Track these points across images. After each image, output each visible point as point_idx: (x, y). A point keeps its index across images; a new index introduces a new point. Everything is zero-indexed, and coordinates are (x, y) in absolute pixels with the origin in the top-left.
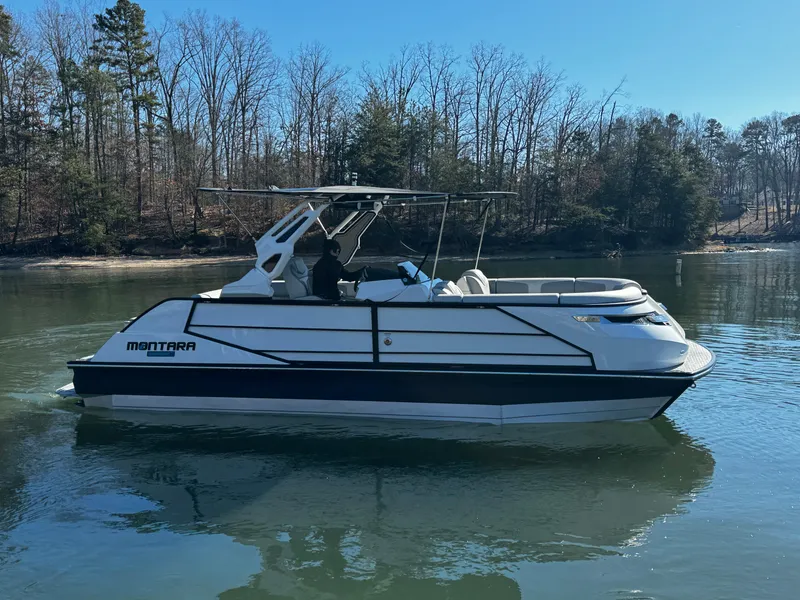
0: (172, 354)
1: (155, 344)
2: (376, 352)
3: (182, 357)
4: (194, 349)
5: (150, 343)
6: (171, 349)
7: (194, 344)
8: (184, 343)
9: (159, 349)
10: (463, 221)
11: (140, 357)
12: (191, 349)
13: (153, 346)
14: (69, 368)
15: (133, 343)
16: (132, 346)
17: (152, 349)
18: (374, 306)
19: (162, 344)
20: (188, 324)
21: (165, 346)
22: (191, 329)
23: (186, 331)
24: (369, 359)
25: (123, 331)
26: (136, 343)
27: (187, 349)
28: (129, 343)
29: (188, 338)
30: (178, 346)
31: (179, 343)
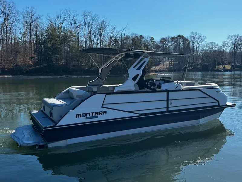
0: (97, 117)
1: (89, 113)
2: (168, 107)
3: (101, 118)
4: (106, 114)
5: (87, 114)
6: (96, 115)
7: (106, 111)
8: (102, 112)
9: (91, 115)
11: (83, 120)
12: (105, 114)
13: (88, 114)
15: (79, 115)
16: (78, 116)
17: (88, 116)
19: (92, 113)
20: (103, 104)
21: (94, 114)
22: (104, 106)
23: (102, 107)
25: (73, 110)
26: (81, 114)
27: (103, 114)
28: (77, 115)
29: (103, 110)
31: (100, 112)
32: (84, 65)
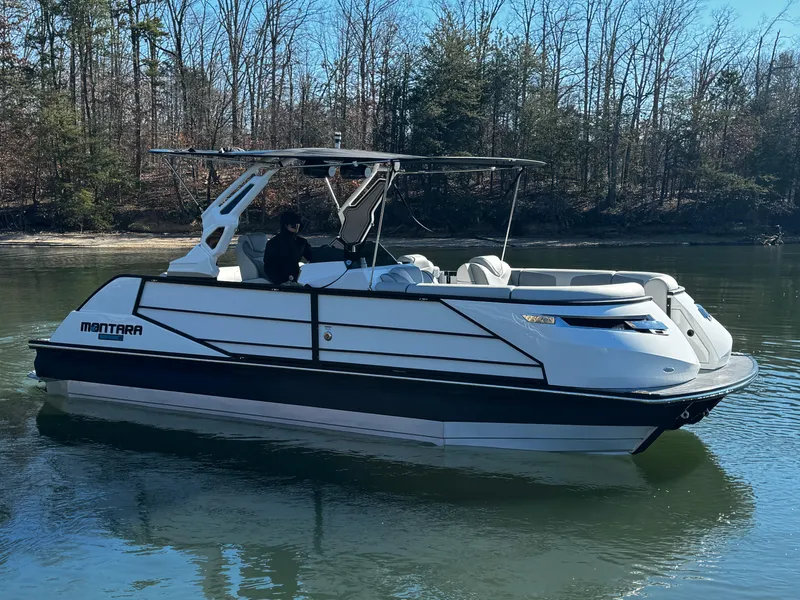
0: (121, 338)
1: (106, 325)
2: (316, 349)
3: (131, 342)
4: (141, 334)
5: (102, 324)
6: (120, 332)
7: (141, 327)
8: (132, 326)
9: (109, 332)
10: (563, 193)
11: (91, 339)
12: (138, 333)
13: (104, 327)
14: (31, 347)
15: (86, 324)
16: (86, 326)
17: (103, 332)
18: (315, 293)
19: (112, 326)
20: (137, 305)
21: (115, 328)
22: (141, 311)
23: (135, 313)
24: (308, 356)
25: (78, 310)
26: (90, 324)
27: (135, 333)
28: (83, 324)
29: (135, 321)
30: (126, 329)
31: (127, 326)
32: (573, 195)
